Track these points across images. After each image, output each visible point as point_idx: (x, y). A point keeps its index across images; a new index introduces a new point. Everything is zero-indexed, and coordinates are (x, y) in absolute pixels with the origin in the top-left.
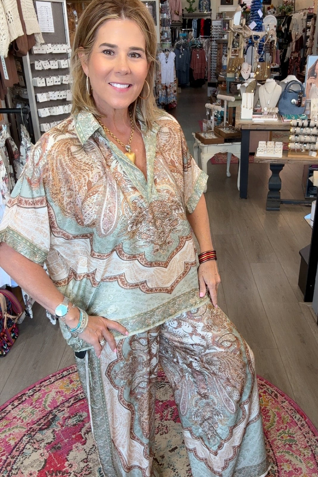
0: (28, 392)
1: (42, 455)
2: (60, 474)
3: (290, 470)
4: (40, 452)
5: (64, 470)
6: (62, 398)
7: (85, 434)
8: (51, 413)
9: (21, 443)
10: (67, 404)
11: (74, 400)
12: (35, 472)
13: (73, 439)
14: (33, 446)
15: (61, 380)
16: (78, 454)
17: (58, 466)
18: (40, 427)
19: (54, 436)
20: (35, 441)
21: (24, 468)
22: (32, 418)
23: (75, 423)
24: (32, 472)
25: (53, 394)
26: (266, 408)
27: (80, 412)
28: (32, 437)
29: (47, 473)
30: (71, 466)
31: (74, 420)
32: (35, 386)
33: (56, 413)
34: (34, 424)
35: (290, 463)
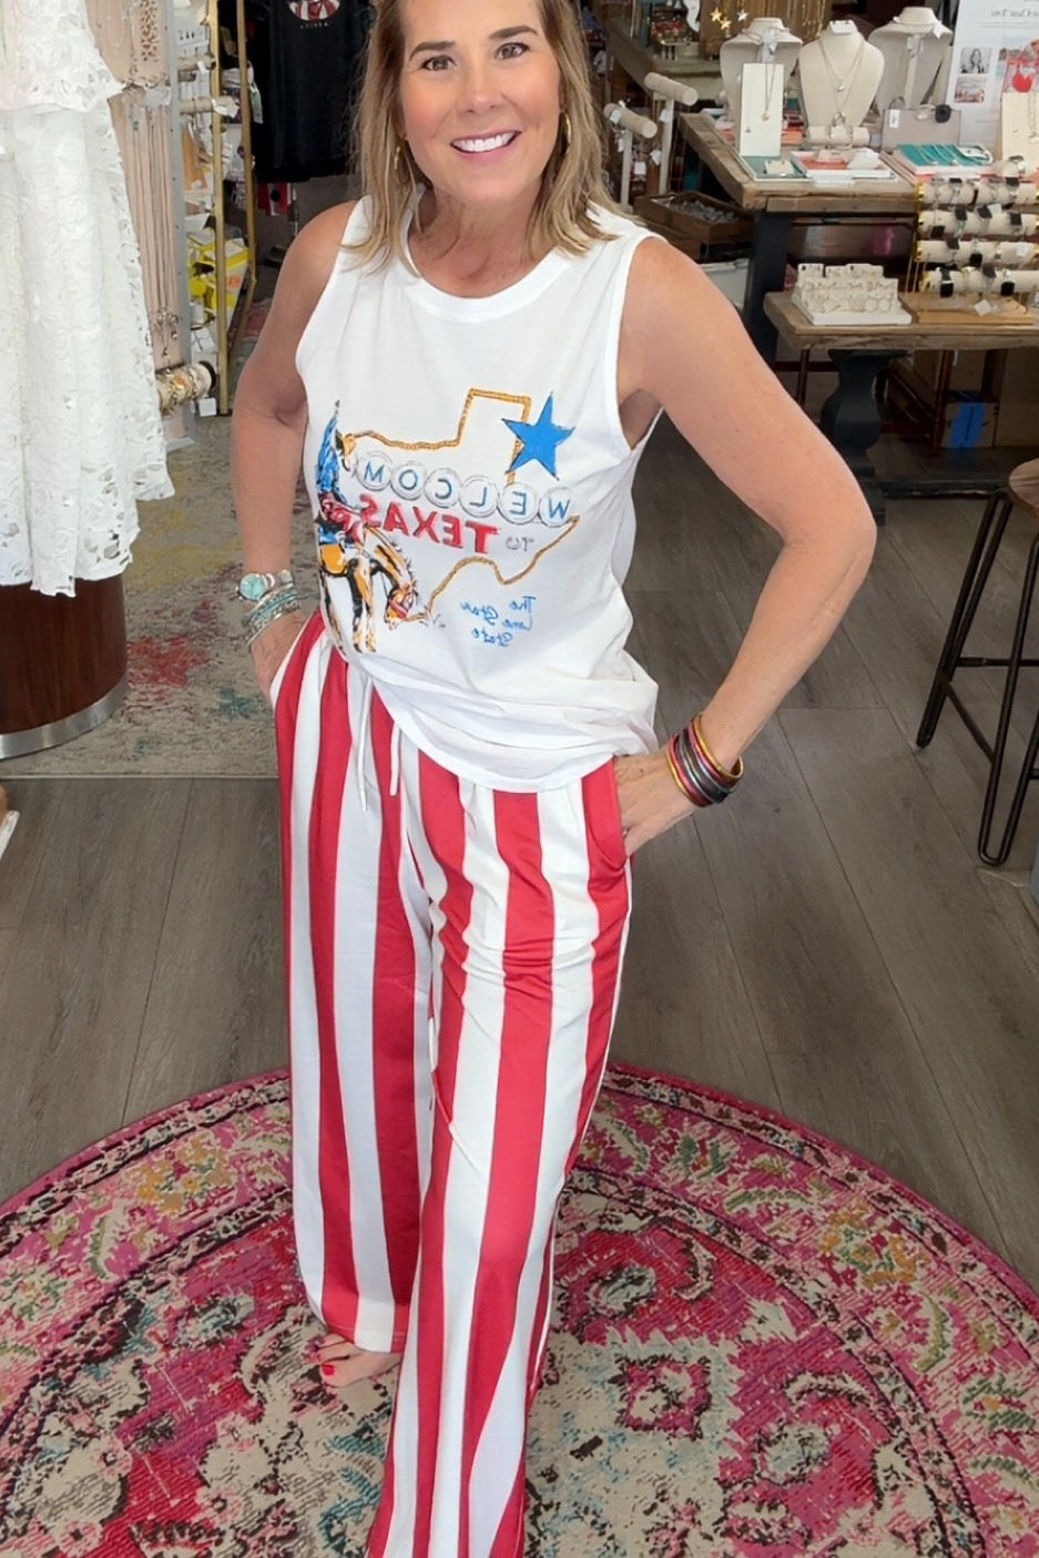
0: (23, 1208)
1: (109, 1458)
2: (182, 1535)
3: (1023, 1533)
4: (99, 1445)
5: (195, 1520)
6: (151, 1237)
7: (254, 1380)
8: (122, 1294)
9: (27, 1411)
10: (175, 1262)
11: (200, 1244)
12: (90, 1527)
13: (213, 1396)
14: (70, 1424)
15: (140, 1164)
16: (239, 1458)
17: (174, 1503)
18: (89, 1347)
19: (143, 1386)
20: (75, 1403)
21: (47, 1510)
22: (54, 1312)
23: (212, 1334)
24: (80, 1526)
25: (117, 1219)
26: (909, 1288)
27: (226, 1291)
28: (62, 1386)
29: (134, 1529)
30: (219, 1504)
31: (209, 1324)
32: (49, 1187)
33: (139, 1295)
34: (66, 1337)
35: (1022, 1506)
